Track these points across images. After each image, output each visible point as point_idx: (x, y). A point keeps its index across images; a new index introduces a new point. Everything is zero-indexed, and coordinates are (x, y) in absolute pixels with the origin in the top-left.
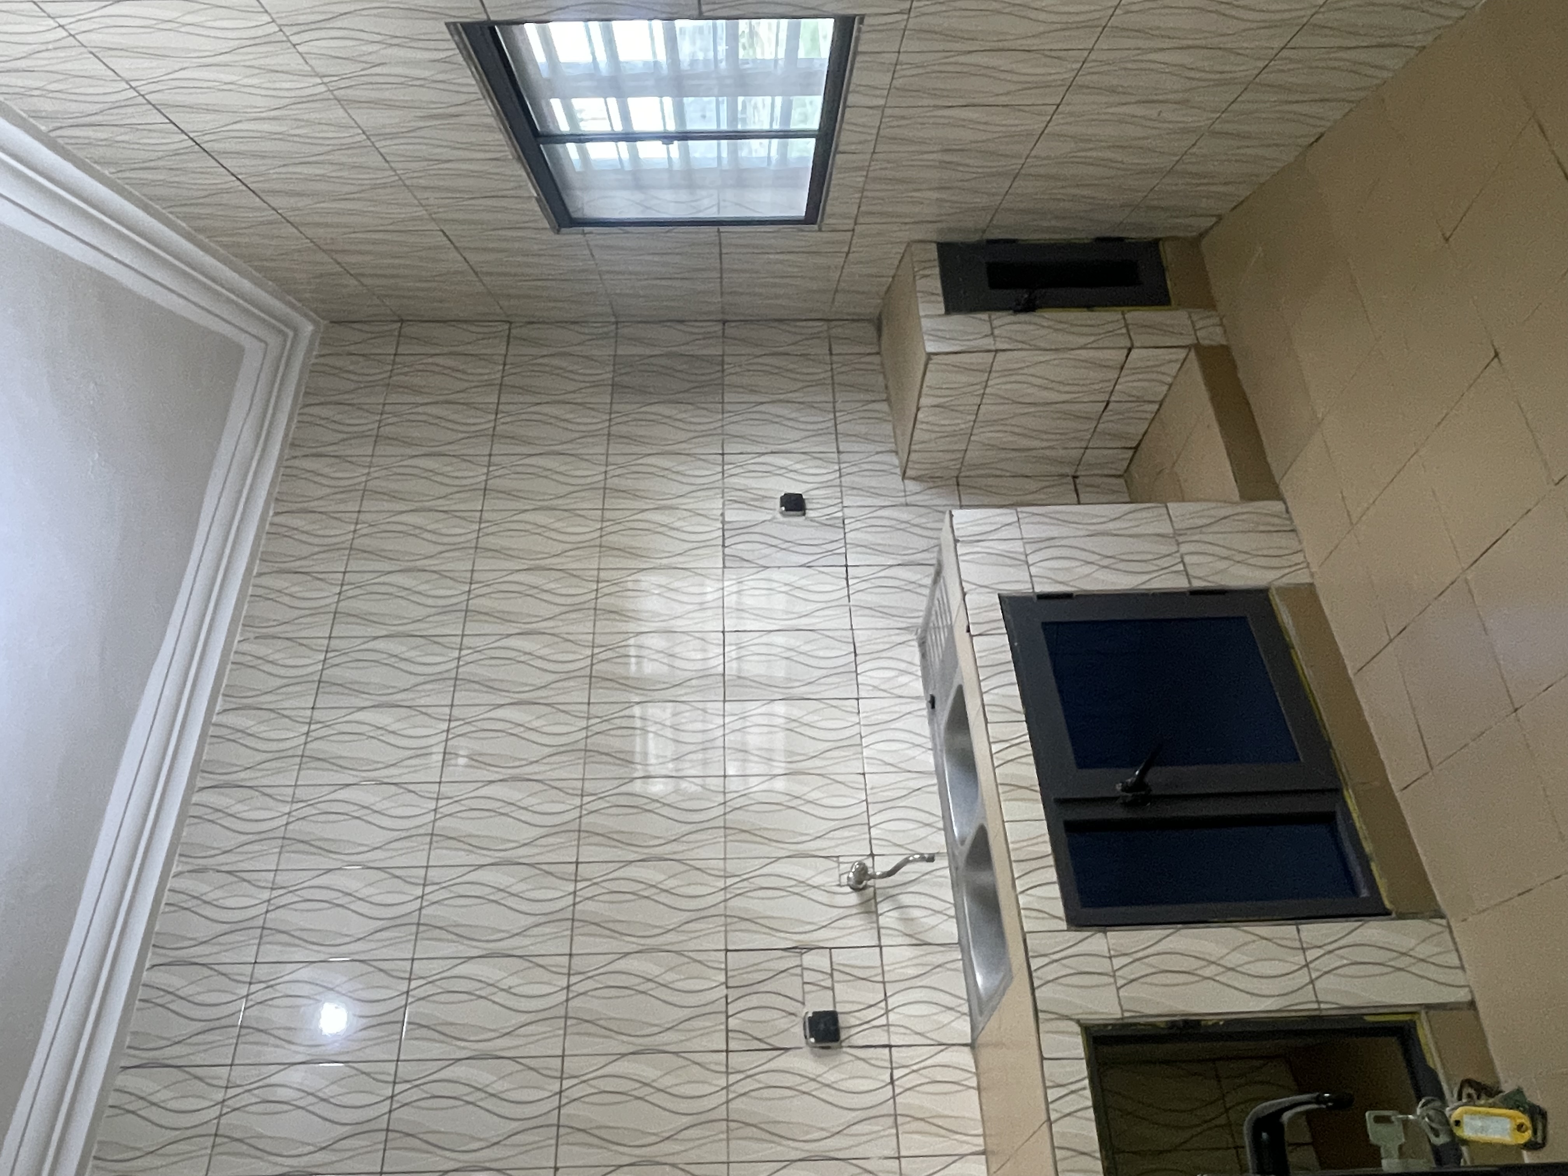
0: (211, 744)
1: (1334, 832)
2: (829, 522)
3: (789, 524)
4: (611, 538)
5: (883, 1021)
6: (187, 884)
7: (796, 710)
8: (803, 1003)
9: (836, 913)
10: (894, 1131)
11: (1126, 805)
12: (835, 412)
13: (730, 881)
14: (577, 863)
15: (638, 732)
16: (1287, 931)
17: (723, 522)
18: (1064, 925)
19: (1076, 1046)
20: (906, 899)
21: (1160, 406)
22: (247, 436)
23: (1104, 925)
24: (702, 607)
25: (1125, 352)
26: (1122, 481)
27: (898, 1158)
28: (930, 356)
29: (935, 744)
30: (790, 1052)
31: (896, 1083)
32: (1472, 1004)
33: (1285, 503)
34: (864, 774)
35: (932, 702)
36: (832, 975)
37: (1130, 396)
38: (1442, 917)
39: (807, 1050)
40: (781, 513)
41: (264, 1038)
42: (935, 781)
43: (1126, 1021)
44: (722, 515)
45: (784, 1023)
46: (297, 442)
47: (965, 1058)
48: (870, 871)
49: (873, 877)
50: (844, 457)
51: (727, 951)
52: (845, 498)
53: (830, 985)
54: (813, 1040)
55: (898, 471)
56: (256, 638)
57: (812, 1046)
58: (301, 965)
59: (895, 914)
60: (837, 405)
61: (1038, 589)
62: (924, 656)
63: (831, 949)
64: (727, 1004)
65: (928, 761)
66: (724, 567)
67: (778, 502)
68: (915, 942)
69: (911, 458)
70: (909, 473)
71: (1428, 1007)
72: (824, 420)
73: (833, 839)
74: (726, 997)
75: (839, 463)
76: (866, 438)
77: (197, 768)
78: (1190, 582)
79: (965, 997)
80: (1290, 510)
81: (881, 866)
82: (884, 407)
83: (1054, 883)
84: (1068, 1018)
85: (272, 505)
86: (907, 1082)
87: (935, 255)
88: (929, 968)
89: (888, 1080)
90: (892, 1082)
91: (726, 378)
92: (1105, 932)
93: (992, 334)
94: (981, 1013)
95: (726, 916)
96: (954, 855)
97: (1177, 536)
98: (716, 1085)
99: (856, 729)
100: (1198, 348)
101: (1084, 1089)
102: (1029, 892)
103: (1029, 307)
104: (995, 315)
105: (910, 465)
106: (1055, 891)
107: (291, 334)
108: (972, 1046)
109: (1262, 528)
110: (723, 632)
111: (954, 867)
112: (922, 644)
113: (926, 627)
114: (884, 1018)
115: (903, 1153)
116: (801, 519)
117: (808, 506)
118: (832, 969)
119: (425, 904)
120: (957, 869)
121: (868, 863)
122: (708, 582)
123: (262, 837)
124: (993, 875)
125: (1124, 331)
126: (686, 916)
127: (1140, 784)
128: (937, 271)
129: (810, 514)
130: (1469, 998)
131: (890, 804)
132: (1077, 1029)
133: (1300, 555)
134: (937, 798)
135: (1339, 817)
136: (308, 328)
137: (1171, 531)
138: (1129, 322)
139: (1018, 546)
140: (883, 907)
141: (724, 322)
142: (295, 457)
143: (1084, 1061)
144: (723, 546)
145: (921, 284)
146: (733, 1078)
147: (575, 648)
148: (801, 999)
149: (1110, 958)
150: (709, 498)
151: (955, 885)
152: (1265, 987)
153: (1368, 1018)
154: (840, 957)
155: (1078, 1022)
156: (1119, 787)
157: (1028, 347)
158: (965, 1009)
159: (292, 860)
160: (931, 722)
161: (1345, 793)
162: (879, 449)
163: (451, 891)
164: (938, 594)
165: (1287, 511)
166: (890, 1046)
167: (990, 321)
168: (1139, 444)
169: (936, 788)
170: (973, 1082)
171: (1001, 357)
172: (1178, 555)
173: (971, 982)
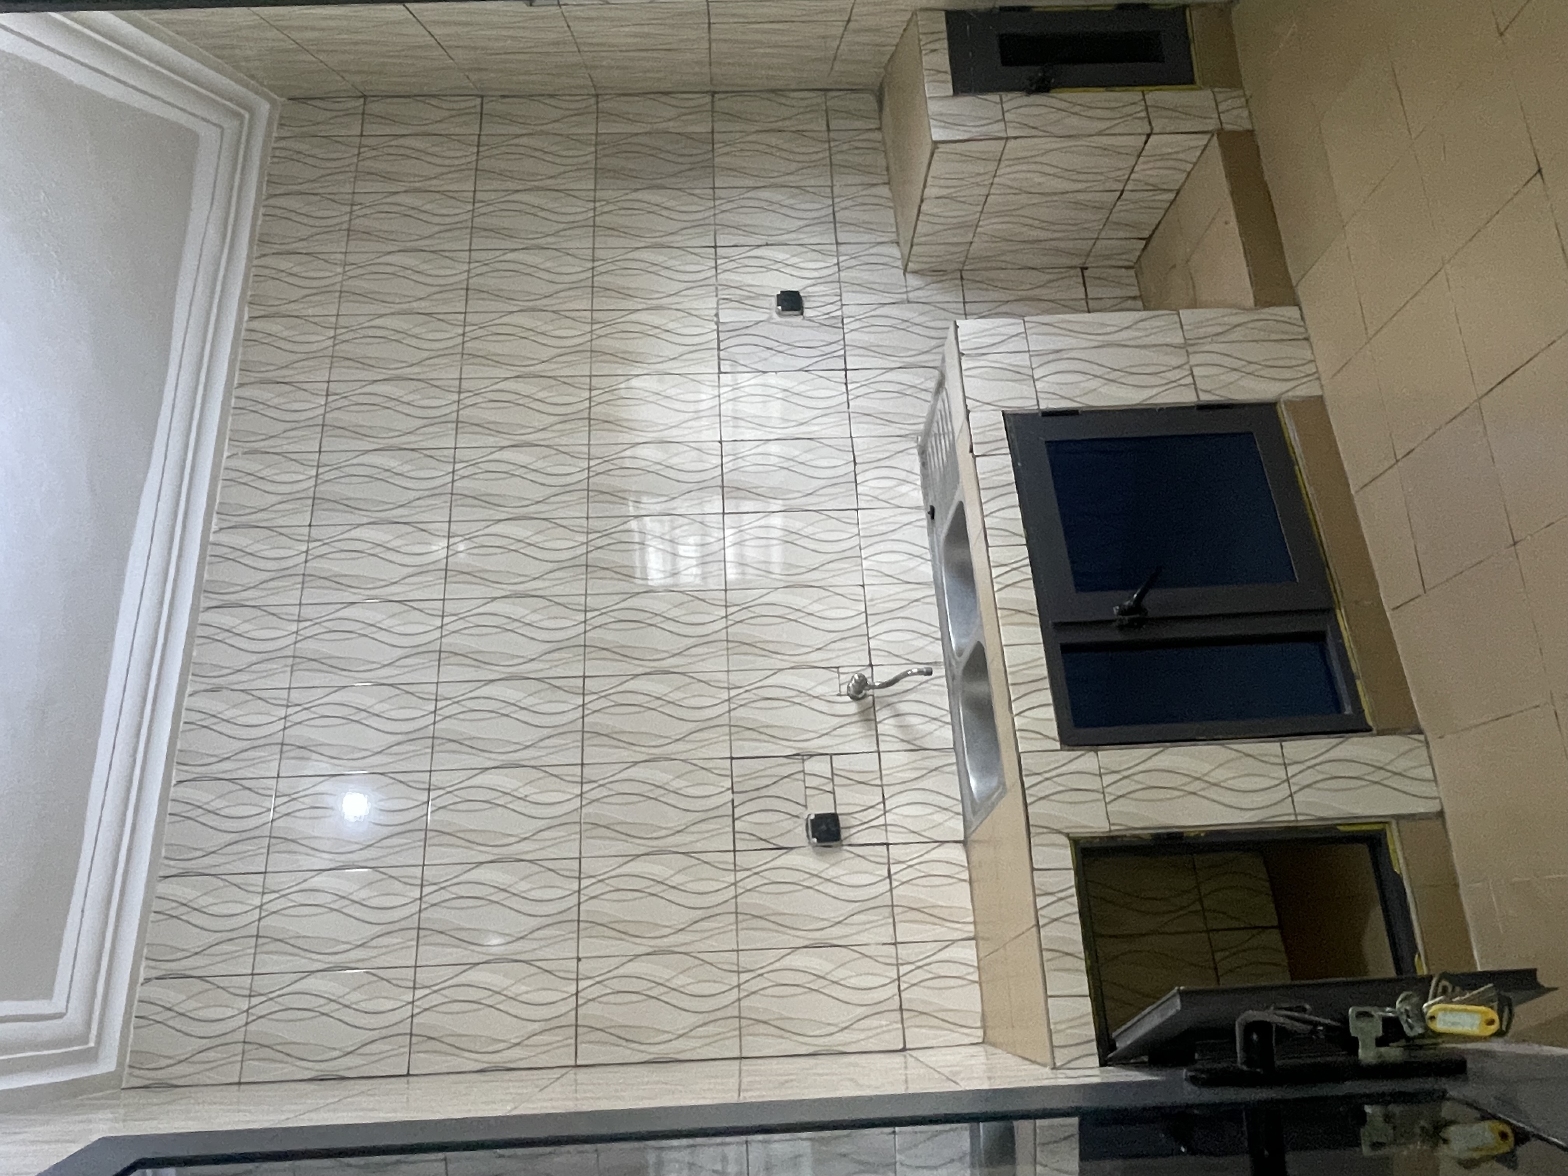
0: (210, 563)
1: (1323, 652)
2: (826, 322)
3: (787, 325)
4: (603, 342)
5: (881, 821)
6: (202, 702)
7: (796, 523)
8: (806, 806)
9: (836, 721)
10: (891, 920)
11: (1121, 628)
12: (833, 198)
13: (733, 693)
14: (584, 677)
15: (637, 547)
16: (1272, 747)
17: (718, 323)
18: (1057, 745)
19: (1066, 857)
20: (904, 707)
21: (1177, 194)
22: (213, 233)
23: (1095, 745)
24: (698, 415)
25: (1144, 138)
26: (1132, 272)
27: (895, 944)
28: (936, 144)
29: (934, 556)
30: (794, 851)
31: (893, 877)
32: (1441, 814)
33: (1301, 309)
34: (863, 586)
35: (932, 513)
36: (832, 780)
37: (1147, 184)
38: (1420, 732)
39: (809, 850)
40: (779, 313)
41: (293, 847)
42: (933, 592)
43: (1112, 834)
44: (717, 315)
45: (788, 824)
46: (266, 238)
47: (958, 854)
48: (869, 681)
49: (873, 687)
50: (842, 248)
51: (732, 758)
52: (844, 295)
53: (830, 789)
54: (815, 840)
55: (899, 263)
56: (245, 453)
57: (814, 846)
58: (322, 778)
59: (891, 721)
60: (836, 189)
61: (1043, 406)
62: (924, 464)
63: (831, 755)
64: (733, 807)
65: (927, 571)
66: (720, 372)
67: (774, 301)
68: (913, 747)
69: (913, 252)
70: (911, 266)
71: (1398, 817)
72: (819, 207)
73: (833, 650)
74: (733, 801)
75: (838, 256)
76: (866, 227)
77: (200, 589)
78: (1198, 396)
79: (959, 798)
80: (1305, 317)
81: (880, 676)
82: (884, 191)
83: (1049, 705)
84: (1059, 832)
85: (246, 309)
86: (905, 876)
87: (943, 26)
88: (925, 772)
89: (886, 875)
90: (890, 876)
91: (717, 160)
92: (1096, 752)
93: (1004, 119)
94: (974, 813)
95: (730, 726)
96: (950, 665)
97: (1187, 347)
98: (724, 882)
99: (855, 541)
100: (1220, 133)
101: (1072, 896)
102: (1025, 714)
103: (1042, 87)
104: (1007, 96)
105: (912, 258)
106: (1050, 713)
107: (247, 116)
108: (964, 843)
109: (1274, 337)
110: (721, 442)
111: (951, 677)
112: (923, 452)
113: (927, 433)
114: (883, 818)
115: (899, 940)
116: (799, 319)
117: (806, 305)
118: (833, 774)
119: (438, 718)
120: (953, 679)
121: (867, 673)
122: (703, 388)
123: (272, 657)
124: (989, 685)
125: (1143, 114)
126: (692, 726)
127: (1138, 607)
128: (945, 44)
129: (808, 313)
130: (1439, 809)
131: (889, 614)
132: (1066, 842)
133: (1312, 365)
134: (935, 609)
135: (1329, 635)
136: (264, 107)
137: (1183, 341)
138: (1149, 103)
139: (1023, 360)
140: (880, 716)
141: (713, 93)
142: (264, 255)
143: (1072, 872)
144: (719, 349)
145: (928, 60)
146: (740, 875)
147: (570, 460)
148: (803, 802)
149: (1100, 775)
150: (702, 297)
151: (951, 694)
152: (1246, 801)
153: (1341, 828)
154: (838, 762)
155: (1067, 835)
156: (1116, 609)
157: (1041, 133)
158: (959, 809)
159: (303, 678)
160: (930, 533)
161: (1338, 611)
162: (879, 240)
163: (464, 706)
164: (940, 405)
165: (1302, 318)
166: (888, 844)
167: (1002, 102)
168: (1151, 236)
169: (934, 599)
170: (965, 876)
171: (1011, 144)
172: (1187, 367)
173: (965, 785)
